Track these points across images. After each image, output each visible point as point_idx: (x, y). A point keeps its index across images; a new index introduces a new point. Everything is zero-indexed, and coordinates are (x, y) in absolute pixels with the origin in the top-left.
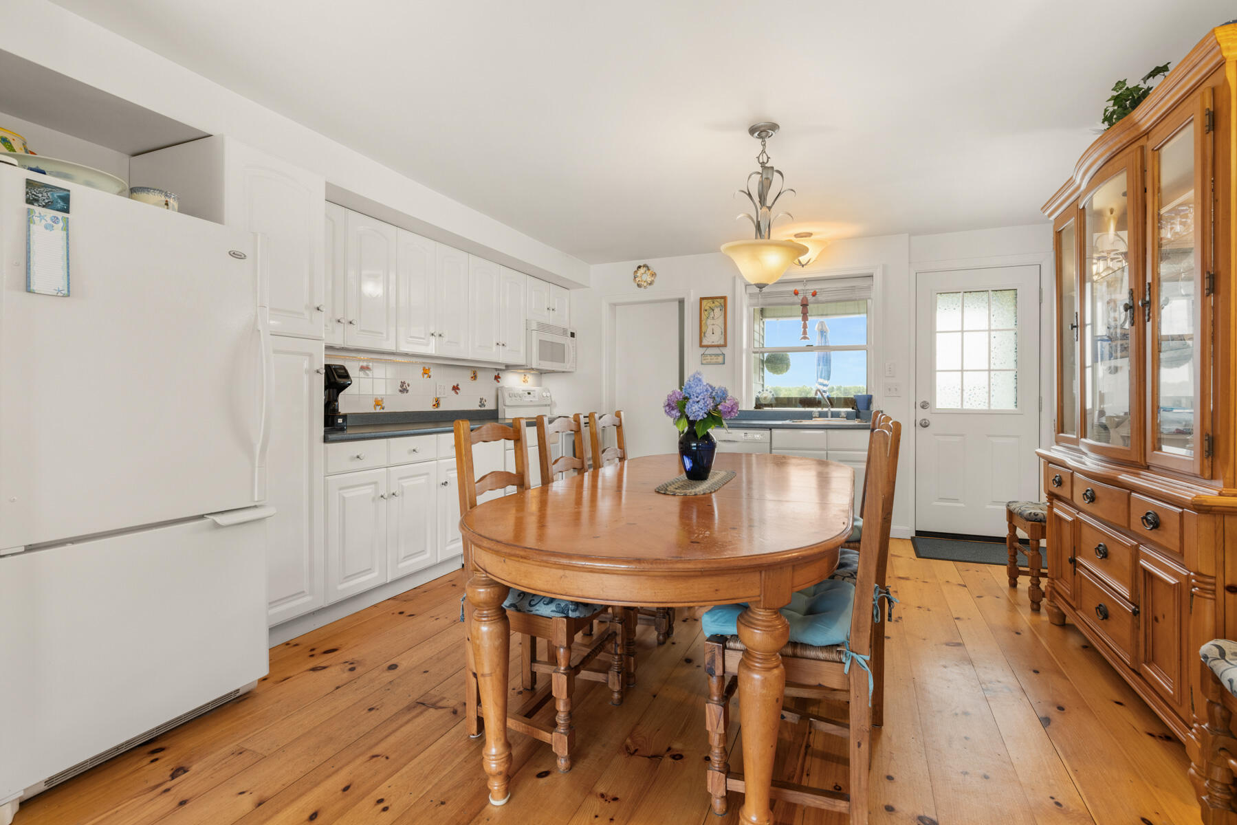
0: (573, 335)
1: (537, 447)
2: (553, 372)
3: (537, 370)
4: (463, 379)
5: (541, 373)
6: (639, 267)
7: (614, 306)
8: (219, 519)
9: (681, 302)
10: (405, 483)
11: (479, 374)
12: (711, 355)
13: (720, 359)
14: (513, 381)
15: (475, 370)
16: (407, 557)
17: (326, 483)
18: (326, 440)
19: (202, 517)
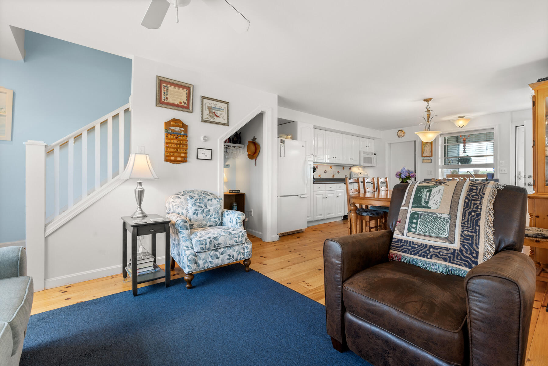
0: (375, 154)
1: (363, 189)
2: (368, 167)
3: (363, 166)
4: (340, 169)
5: (364, 167)
6: (399, 131)
7: (390, 144)
8: (301, 196)
9: (415, 141)
10: (328, 195)
11: (345, 168)
12: (426, 160)
13: (430, 161)
14: (355, 170)
15: (343, 167)
16: (329, 214)
17: (313, 193)
18: (313, 183)
19: (298, 195)
